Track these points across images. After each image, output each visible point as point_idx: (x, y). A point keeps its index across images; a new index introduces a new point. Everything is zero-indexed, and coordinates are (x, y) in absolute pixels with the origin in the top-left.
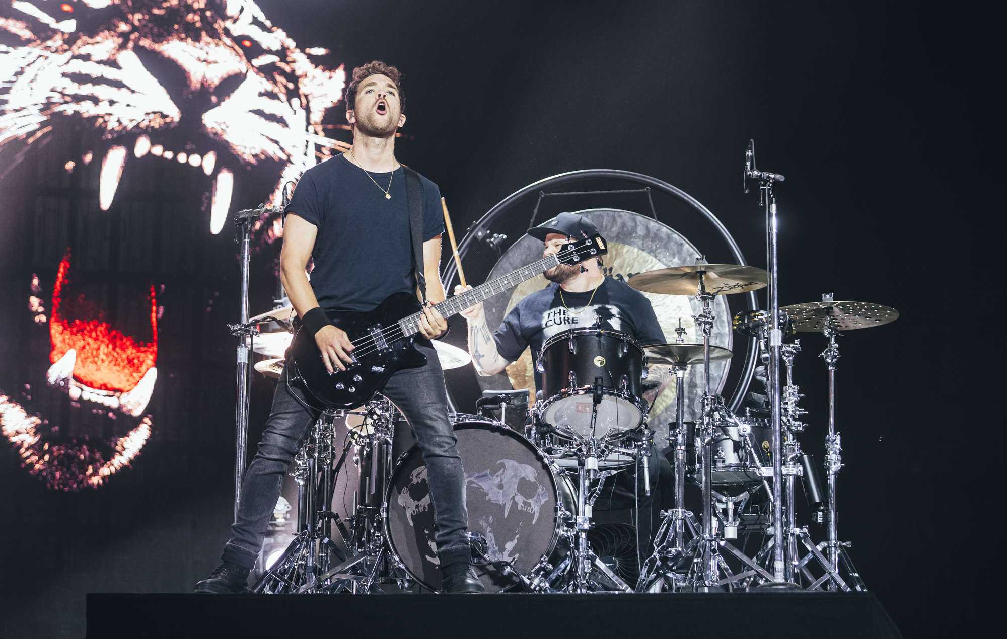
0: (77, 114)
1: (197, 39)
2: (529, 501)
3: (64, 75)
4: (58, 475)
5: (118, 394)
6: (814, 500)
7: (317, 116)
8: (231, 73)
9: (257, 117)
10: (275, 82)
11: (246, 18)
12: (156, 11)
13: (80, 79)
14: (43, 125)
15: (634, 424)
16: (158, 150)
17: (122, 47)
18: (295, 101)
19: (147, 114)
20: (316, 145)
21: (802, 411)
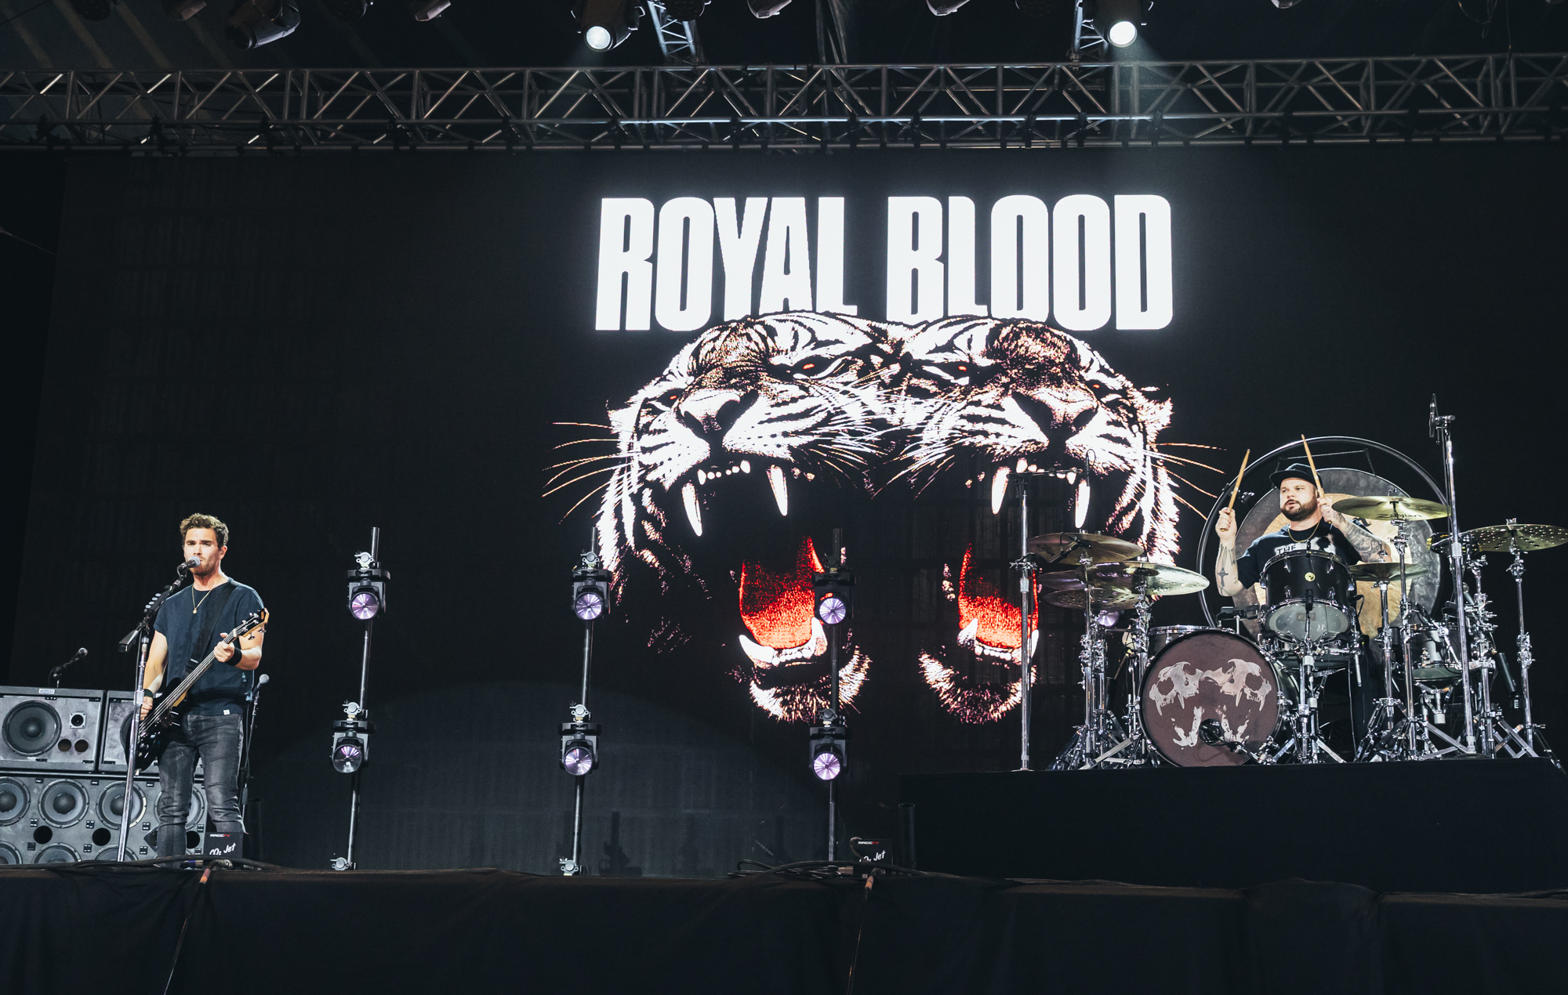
0: (972, 444)
1: (1059, 385)
2: (1256, 692)
3: (962, 417)
4: (968, 712)
5: (1010, 650)
6: (1511, 689)
7: (1152, 437)
8: (1086, 408)
9: (1107, 440)
10: (1119, 414)
11: (1095, 367)
12: (1027, 366)
13: (973, 419)
14: (948, 454)
15: (1344, 627)
16: (1033, 468)
17: (1004, 394)
18: (1135, 428)
19: (1023, 442)
20: (1152, 458)
21: (1491, 615)
